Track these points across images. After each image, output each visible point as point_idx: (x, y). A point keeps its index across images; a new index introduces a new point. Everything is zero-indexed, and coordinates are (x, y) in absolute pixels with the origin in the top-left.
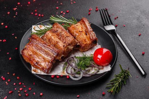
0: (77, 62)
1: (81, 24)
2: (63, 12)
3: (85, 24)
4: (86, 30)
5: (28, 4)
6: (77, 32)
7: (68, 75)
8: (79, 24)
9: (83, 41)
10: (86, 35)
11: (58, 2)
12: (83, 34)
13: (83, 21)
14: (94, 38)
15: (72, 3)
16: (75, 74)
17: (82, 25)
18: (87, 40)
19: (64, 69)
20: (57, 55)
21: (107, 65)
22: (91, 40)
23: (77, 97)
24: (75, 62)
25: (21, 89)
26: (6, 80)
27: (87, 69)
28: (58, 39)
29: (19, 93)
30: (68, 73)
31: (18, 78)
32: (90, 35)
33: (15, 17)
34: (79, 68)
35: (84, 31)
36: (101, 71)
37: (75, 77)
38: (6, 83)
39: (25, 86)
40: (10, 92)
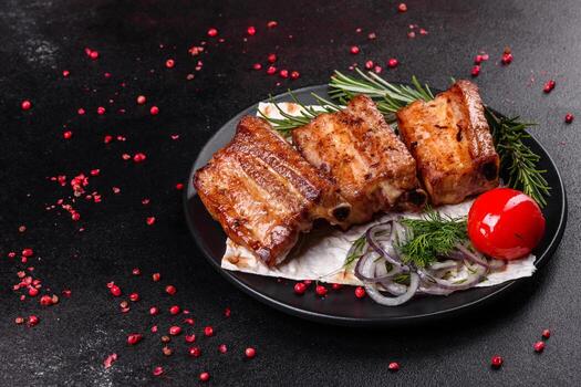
0: (402, 238)
1: (449, 101)
2: (375, 64)
3: (463, 101)
4: (464, 124)
5: (247, 35)
6: (426, 128)
7: (359, 283)
8: (441, 100)
9: (444, 160)
10: (459, 138)
11: (359, 30)
12: (449, 136)
13: (460, 93)
14: (487, 151)
15: (413, 34)
16: (389, 284)
17: (454, 103)
18: (456, 158)
19: (349, 262)
20: (316, 201)
21: (524, 257)
22: (472, 157)
23: (390, 370)
24: (397, 237)
25: (174, 330)
26: (123, 295)
27: (438, 265)
28: (356, 147)
29: (164, 343)
30: (361, 278)
31: (169, 289)
32: (475, 141)
33: (191, 76)
34: (406, 258)
35: (454, 125)
36: (495, 279)
37: (387, 294)
38: (123, 305)
39: (191, 321)
40: (130, 338)
